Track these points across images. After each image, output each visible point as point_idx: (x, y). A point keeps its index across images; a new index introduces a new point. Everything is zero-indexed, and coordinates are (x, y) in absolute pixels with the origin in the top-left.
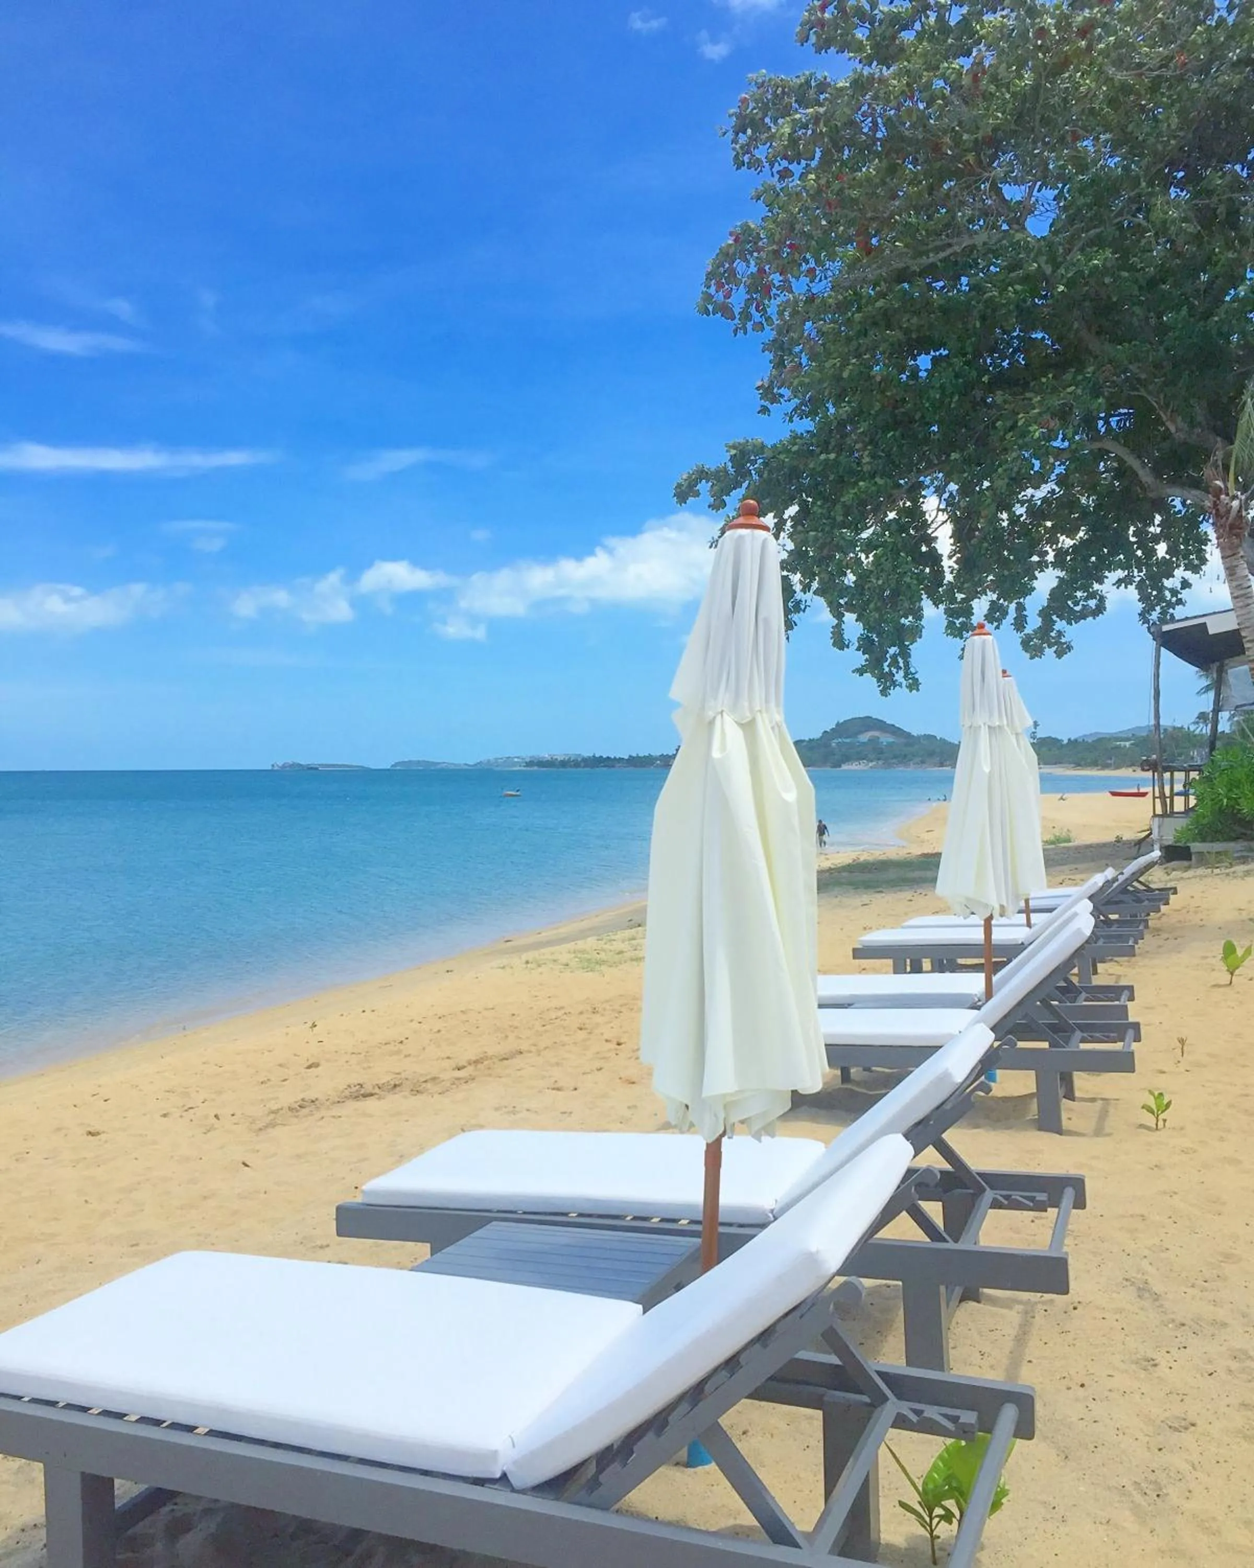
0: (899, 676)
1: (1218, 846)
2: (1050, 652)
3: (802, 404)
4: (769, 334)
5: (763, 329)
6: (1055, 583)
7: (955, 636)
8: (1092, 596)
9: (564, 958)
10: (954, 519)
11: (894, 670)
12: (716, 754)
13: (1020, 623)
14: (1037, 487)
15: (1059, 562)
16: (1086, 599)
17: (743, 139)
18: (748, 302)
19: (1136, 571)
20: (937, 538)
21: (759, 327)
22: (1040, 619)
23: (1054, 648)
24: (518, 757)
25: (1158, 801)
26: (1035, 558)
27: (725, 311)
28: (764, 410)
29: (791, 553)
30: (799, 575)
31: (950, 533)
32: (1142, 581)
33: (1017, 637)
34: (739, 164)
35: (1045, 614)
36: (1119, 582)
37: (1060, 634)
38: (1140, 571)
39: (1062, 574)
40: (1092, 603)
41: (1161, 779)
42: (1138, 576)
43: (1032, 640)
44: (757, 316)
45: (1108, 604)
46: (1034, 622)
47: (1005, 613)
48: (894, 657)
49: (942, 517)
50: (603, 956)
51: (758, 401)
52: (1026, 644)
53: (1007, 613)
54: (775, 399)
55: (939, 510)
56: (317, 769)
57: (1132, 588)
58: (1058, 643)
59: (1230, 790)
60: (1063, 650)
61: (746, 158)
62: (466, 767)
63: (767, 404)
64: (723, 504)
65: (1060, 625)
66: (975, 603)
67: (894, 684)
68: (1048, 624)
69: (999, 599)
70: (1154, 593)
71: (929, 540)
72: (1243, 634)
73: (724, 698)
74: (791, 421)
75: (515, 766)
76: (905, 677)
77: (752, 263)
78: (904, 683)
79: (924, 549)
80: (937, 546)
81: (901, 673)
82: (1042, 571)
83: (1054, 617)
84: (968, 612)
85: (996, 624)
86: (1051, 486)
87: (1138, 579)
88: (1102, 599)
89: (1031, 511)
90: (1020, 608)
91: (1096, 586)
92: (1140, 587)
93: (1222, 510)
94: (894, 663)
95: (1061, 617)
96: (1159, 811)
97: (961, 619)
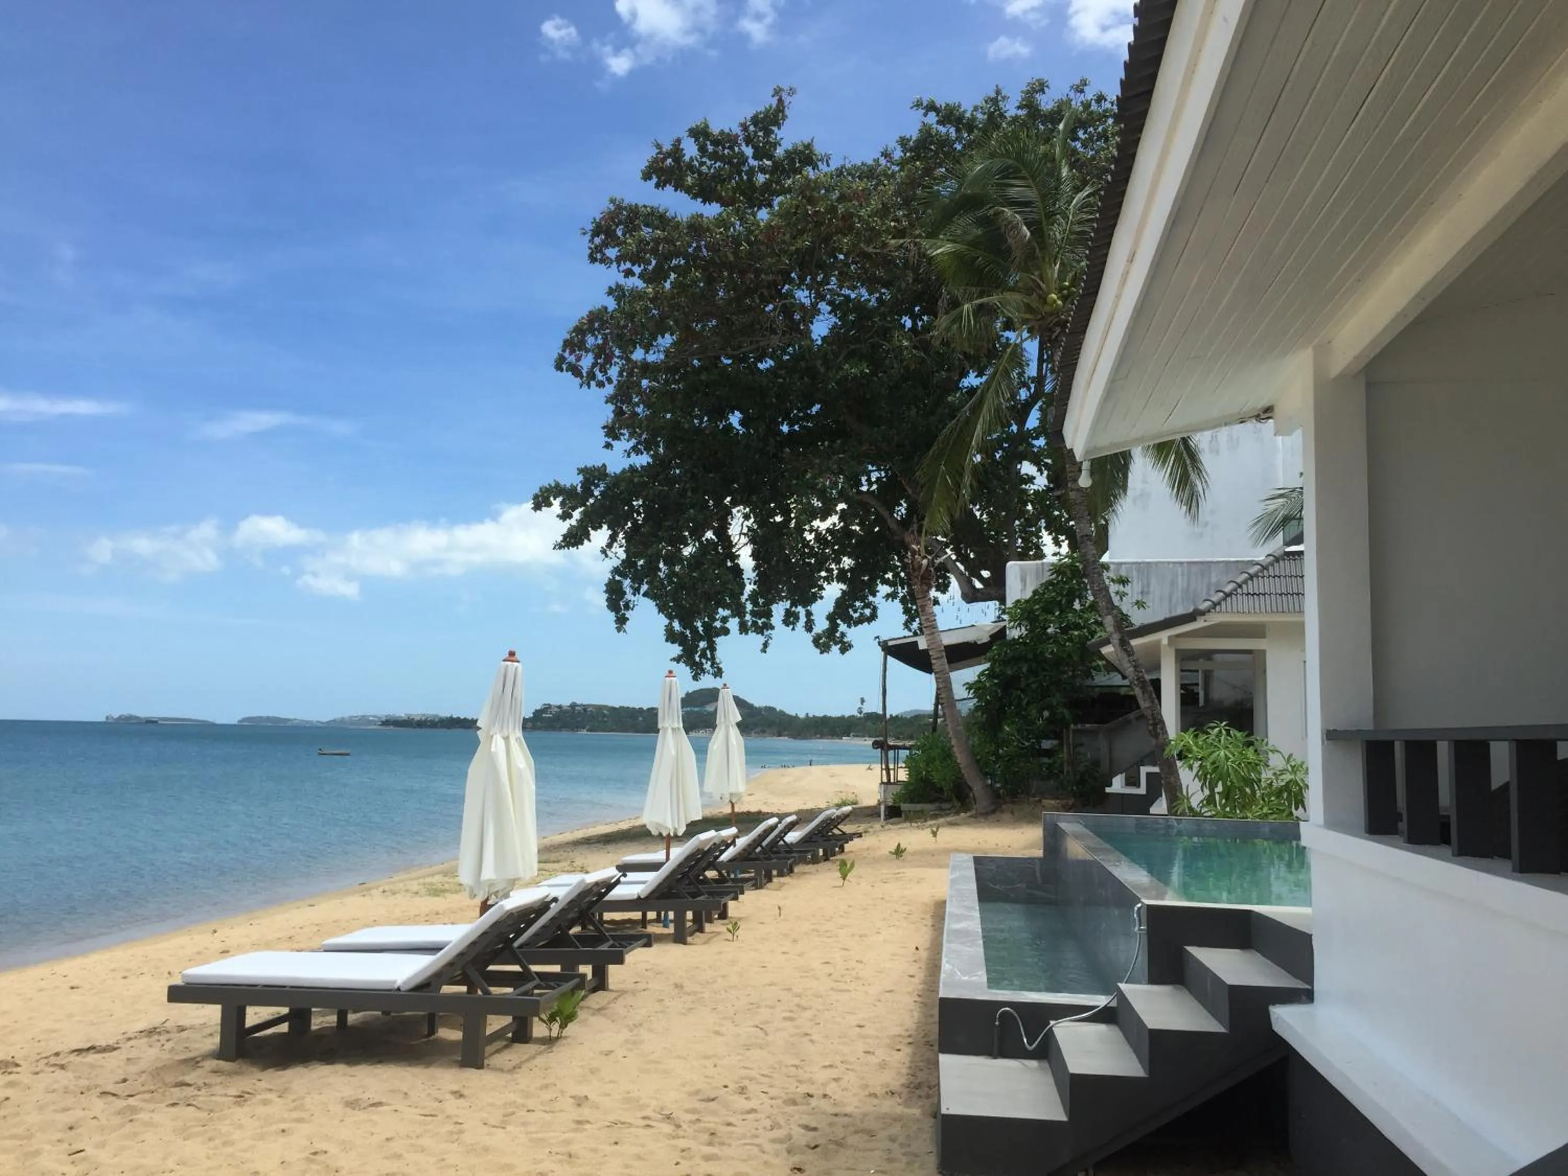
0: (707, 666)
1: (919, 807)
2: (835, 649)
3: (638, 444)
4: (610, 389)
5: (603, 385)
6: (839, 594)
7: (758, 633)
8: (868, 605)
9: (414, 886)
10: (752, 541)
11: (704, 661)
12: (493, 749)
13: (809, 627)
14: (823, 519)
15: (842, 577)
16: (863, 608)
17: (597, 241)
18: (594, 365)
19: (900, 588)
20: (739, 556)
21: (601, 384)
22: (828, 622)
23: (839, 646)
24: (374, 716)
25: (884, 772)
26: (823, 574)
27: (575, 370)
28: (608, 446)
29: (623, 561)
30: (629, 581)
31: (750, 552)
32: (904, 598)
33: (809, 637)
34: (593, 259)
35: (831, 618)
36: (888, 596)
37: (843, 635)
38: (903, 588)
39: (844, 587)
40: (867, 612)
41: (887, 756)
42: (902, 592)
43: (821, 638)
44: (600, 376)
45: (879, 613)
46: (821, 625)
47: (797, 618)
48: (704, 651)
49: (744, 540)
50: (447, 886)
51: (602, 439)
52: (816, 641)
53: (798, 618)
54: (616, 437)
55: (741, 534)
56: (156, 722)
57: (897, 601)
58: (842, 642)
59: (927, 765)
60: (845, 648)
61: (599, 256)
62: (319, 725)
63: (610, 440)
64: (570, 516)
65: (843, 627)
66: (774, 607)
67: (703, 671)
68: (834, 627)
69: (791, 607)
70: (914, 607)
71: (735, 557)
72: (931, 653)
73: (497, 727)
74: (629, 456)
75: (370, 725)
76: (712, 666)
77: (600, 337)
78: (711, 671)
79: (729, 564)
80: (740, 562)
81: (709, 663)
82: (829, 583)
83: (839, 621)
84: (769, 615)
85: (791, 627)
86: (834, 519)
87: (901, 595)
88: (875, 610)
89: (819, 537)
90: (809, 614)
91: (871, 598)
92: (903, 601)
93: (916, 566)
94: (703, 655)
95: (844, 621)
96: (885, 780)
97: (763, 620)
